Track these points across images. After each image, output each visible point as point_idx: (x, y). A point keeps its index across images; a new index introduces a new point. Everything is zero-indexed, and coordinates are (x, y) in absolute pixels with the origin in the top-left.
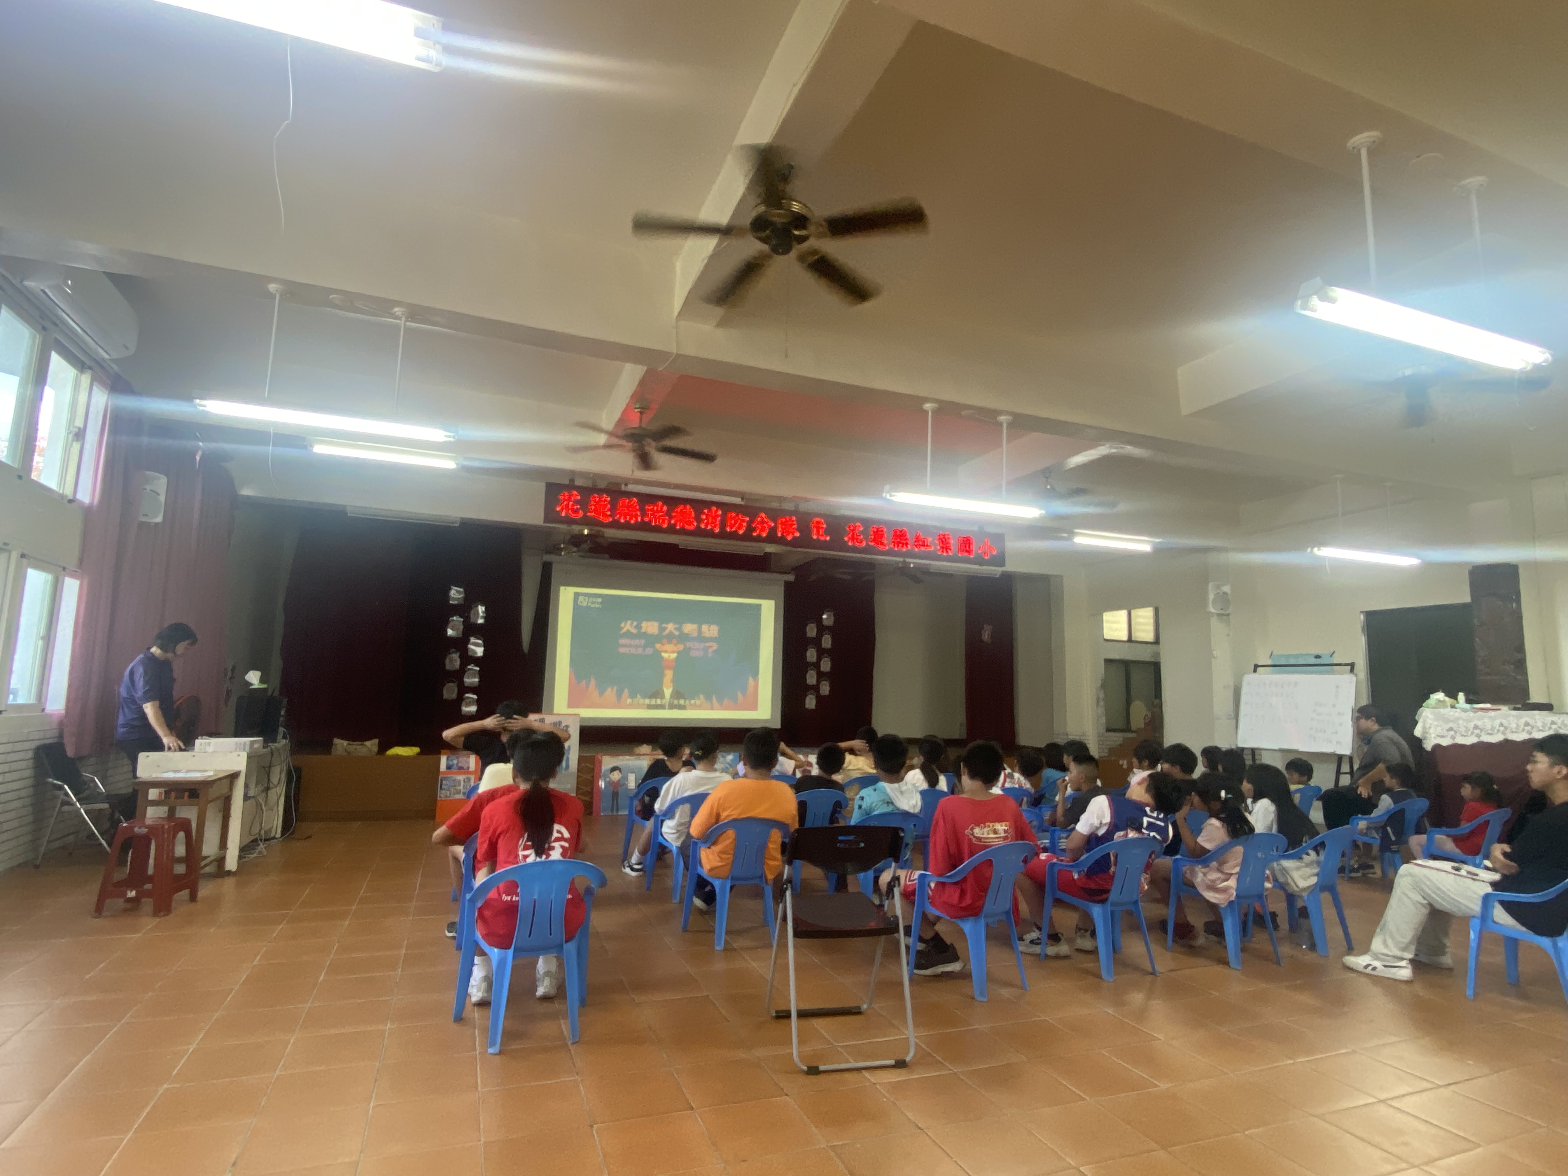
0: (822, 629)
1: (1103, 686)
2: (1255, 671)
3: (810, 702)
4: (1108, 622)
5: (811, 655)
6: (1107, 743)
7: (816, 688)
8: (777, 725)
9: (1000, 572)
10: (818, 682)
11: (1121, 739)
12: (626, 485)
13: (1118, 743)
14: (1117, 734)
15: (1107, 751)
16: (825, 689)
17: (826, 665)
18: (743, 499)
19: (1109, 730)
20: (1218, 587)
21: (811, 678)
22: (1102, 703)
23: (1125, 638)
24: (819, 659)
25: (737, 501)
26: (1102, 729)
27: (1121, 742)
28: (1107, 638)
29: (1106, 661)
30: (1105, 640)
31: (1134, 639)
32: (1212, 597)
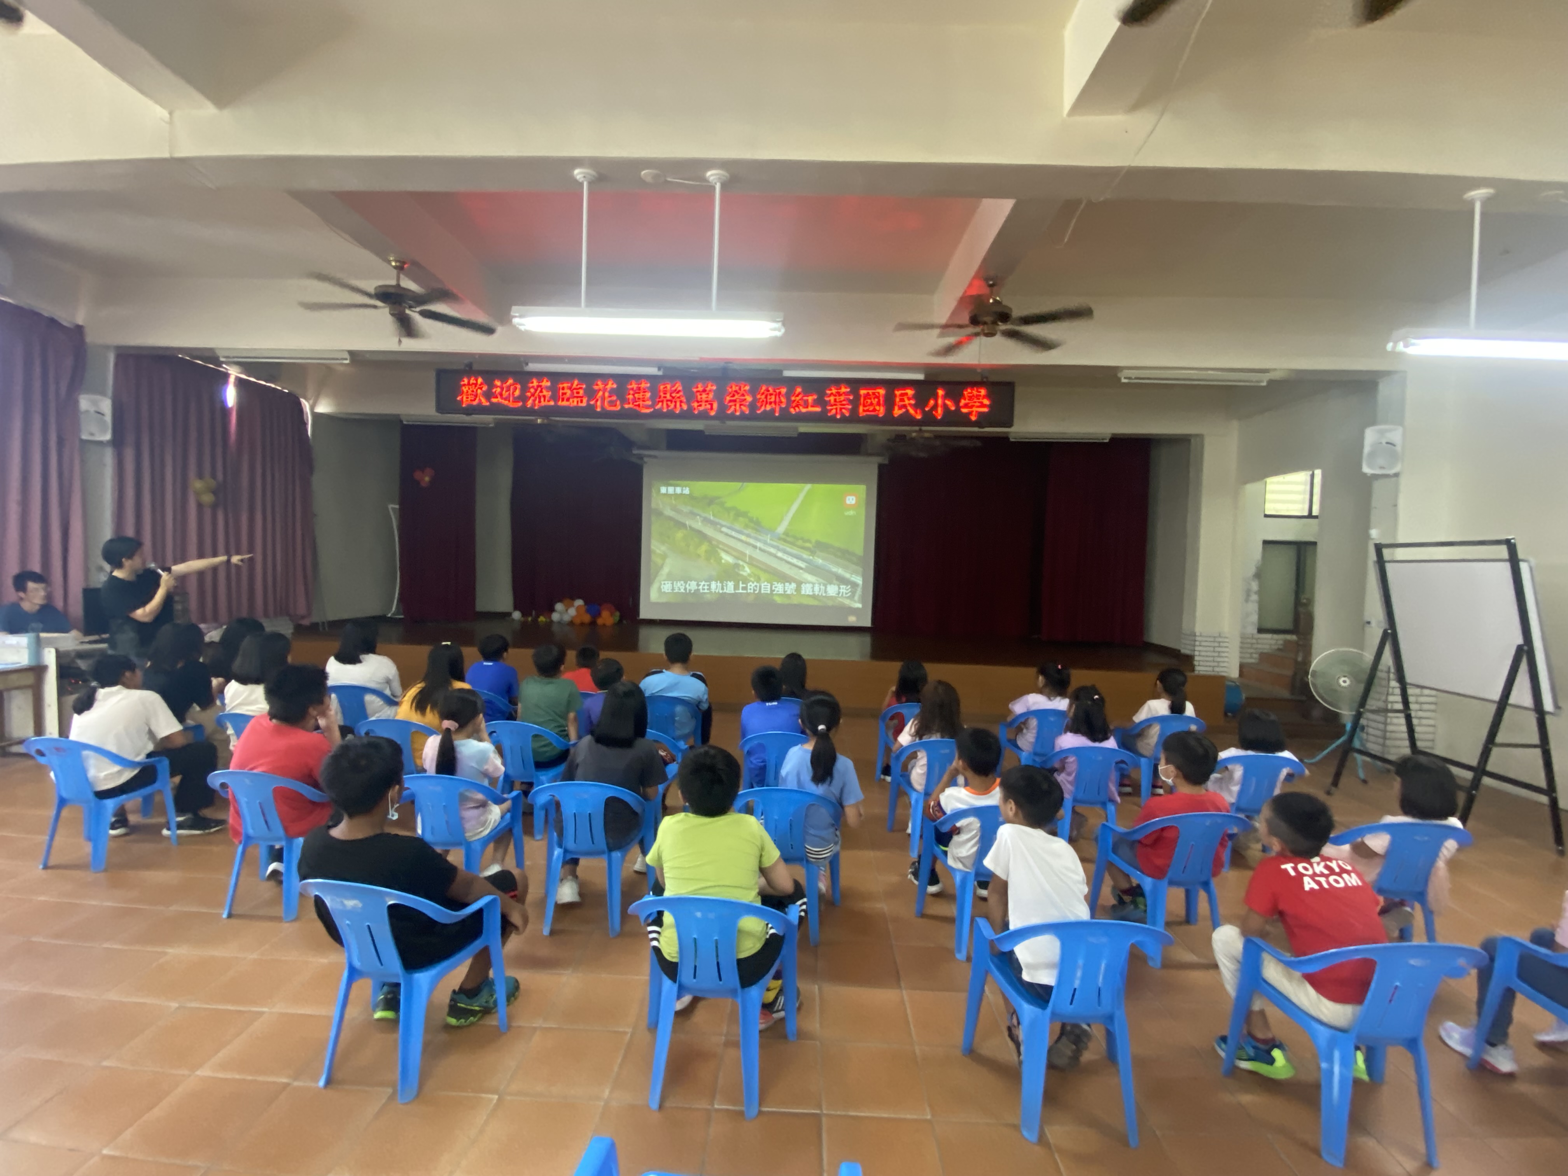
1: (1258, 575)
4: (1273, 492)
6: (1259, 646)
9: (1109, 436)
11: (1281, 642)
12: (527, 364)
13: (1276, 647)
14: (1276, 636)
15: (1255, 656)
18: (659, 369)
19: (1261, 630)
20: (1382, 435)
22: (1255, 597)
23: (1305, 512)
25: (653, 371)
26: (1252, 630)
27: (1281, 647)
28: (1267, 513)
29: (1266, 543)
30: (1266, 516)
31: (1313, 514)
32: (1367, 449)
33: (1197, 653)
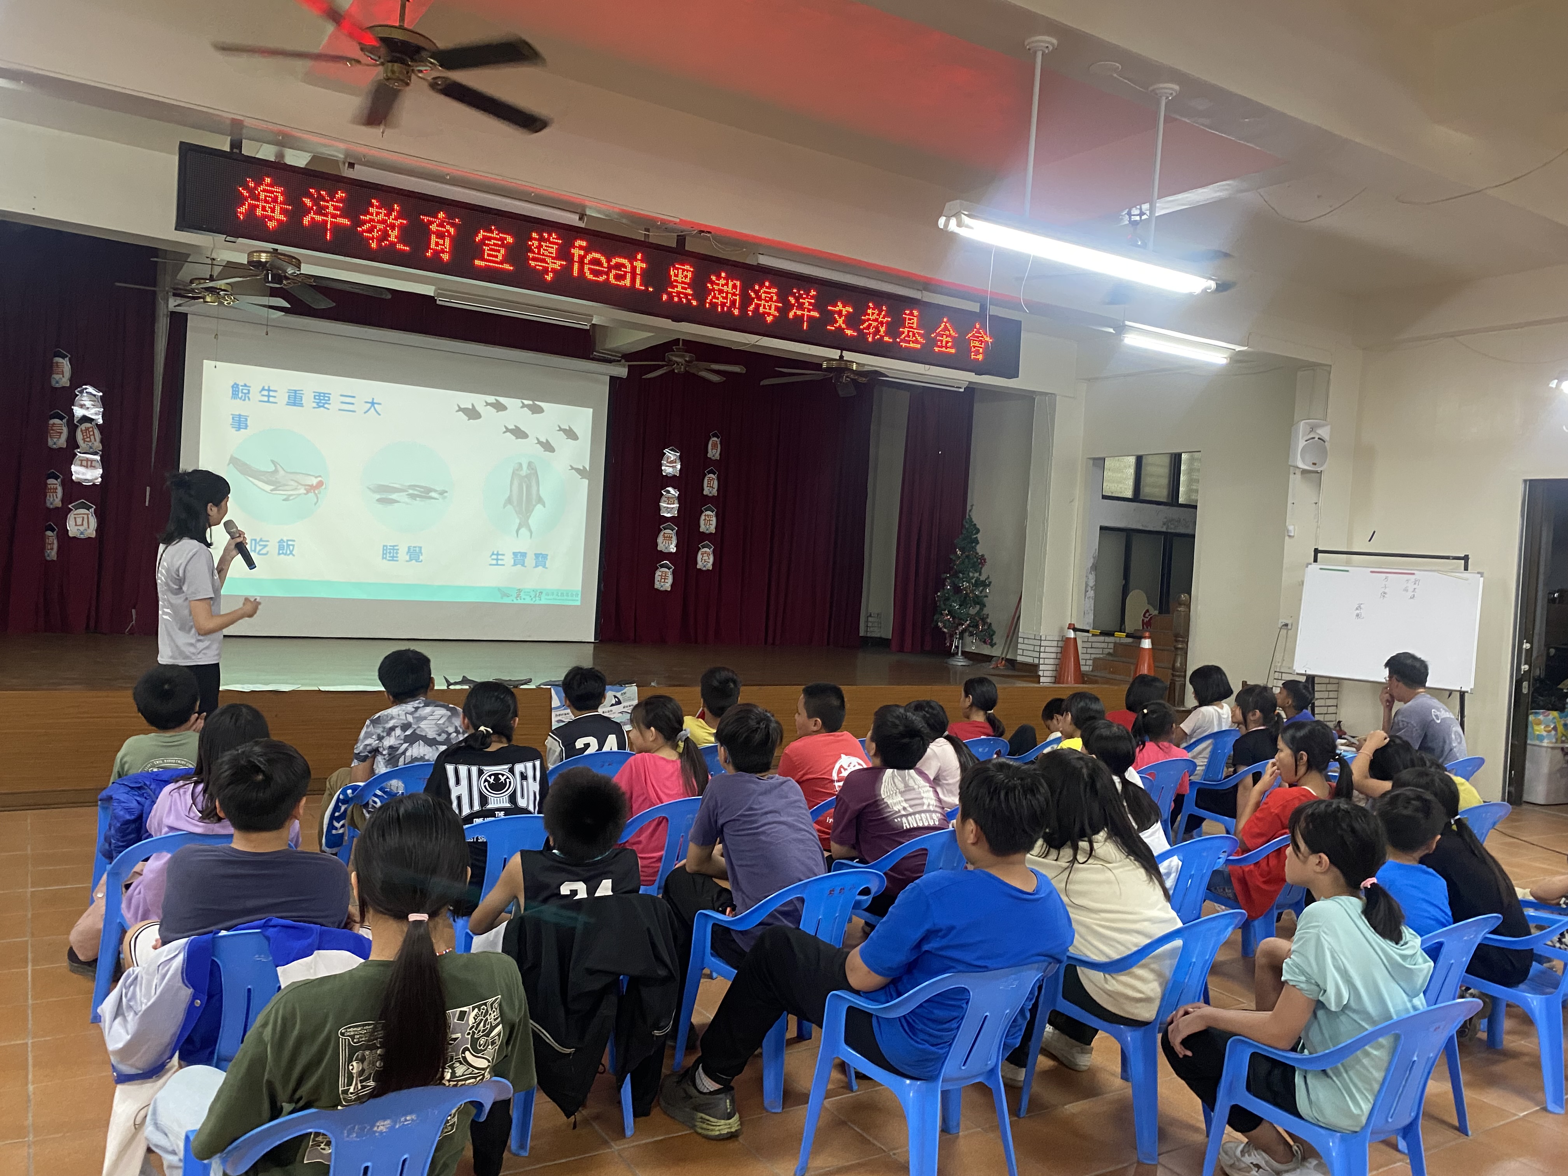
1: (1095, 568)
4: (1109, 469)
6: (1097, 651)
9: (966, 384)
13: (1107, 651)
14: (1106, 639)
20: (1312, 430)
23: (1130, 495)
28: (1105, 493)
29: (1102, 529)
30: (1105, 497)
31: (1142, 497)
32: (1302, 443)
33: (1042, 661)
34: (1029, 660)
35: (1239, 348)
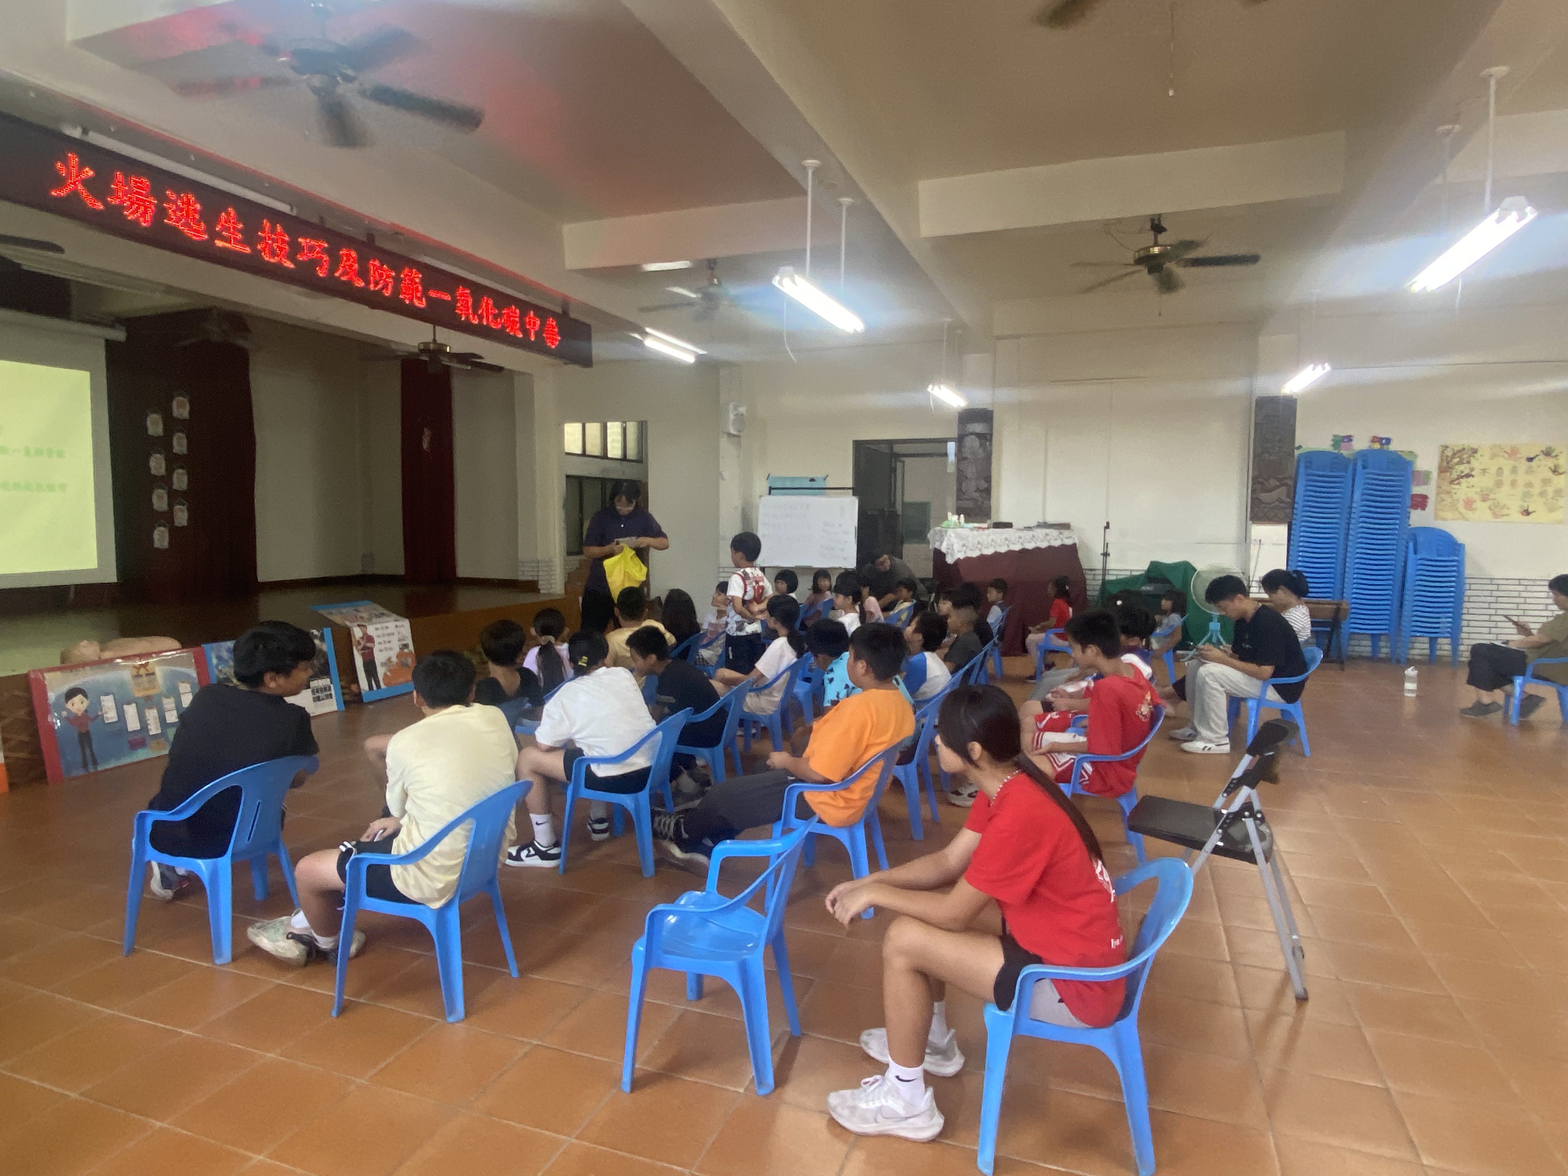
0: (171, 424)
1: (565, 505)
2: (770, 493)
3: (161, 538)
4: (568, 434)
5: (157, 464)
6: (567, 567)
7: (167, 518)
8: (111, 576)
10: (171, 505)
13: (576, 566)
15: (570, 576)
16: (182, 517)
17: (181, 480)
19: (568, 553)
20: (738, 408)
21: (159, 500)
22: (564, 524)
23: (579, 451)
24: (170, 471)
27: (578, 566)
28: (567, 450)
29: (568, 477)
30: (565, 453)
31: (587, 453)
32: (732, 417)
33: (540, 578)
34: (530, 578)
35: (701, 352)
